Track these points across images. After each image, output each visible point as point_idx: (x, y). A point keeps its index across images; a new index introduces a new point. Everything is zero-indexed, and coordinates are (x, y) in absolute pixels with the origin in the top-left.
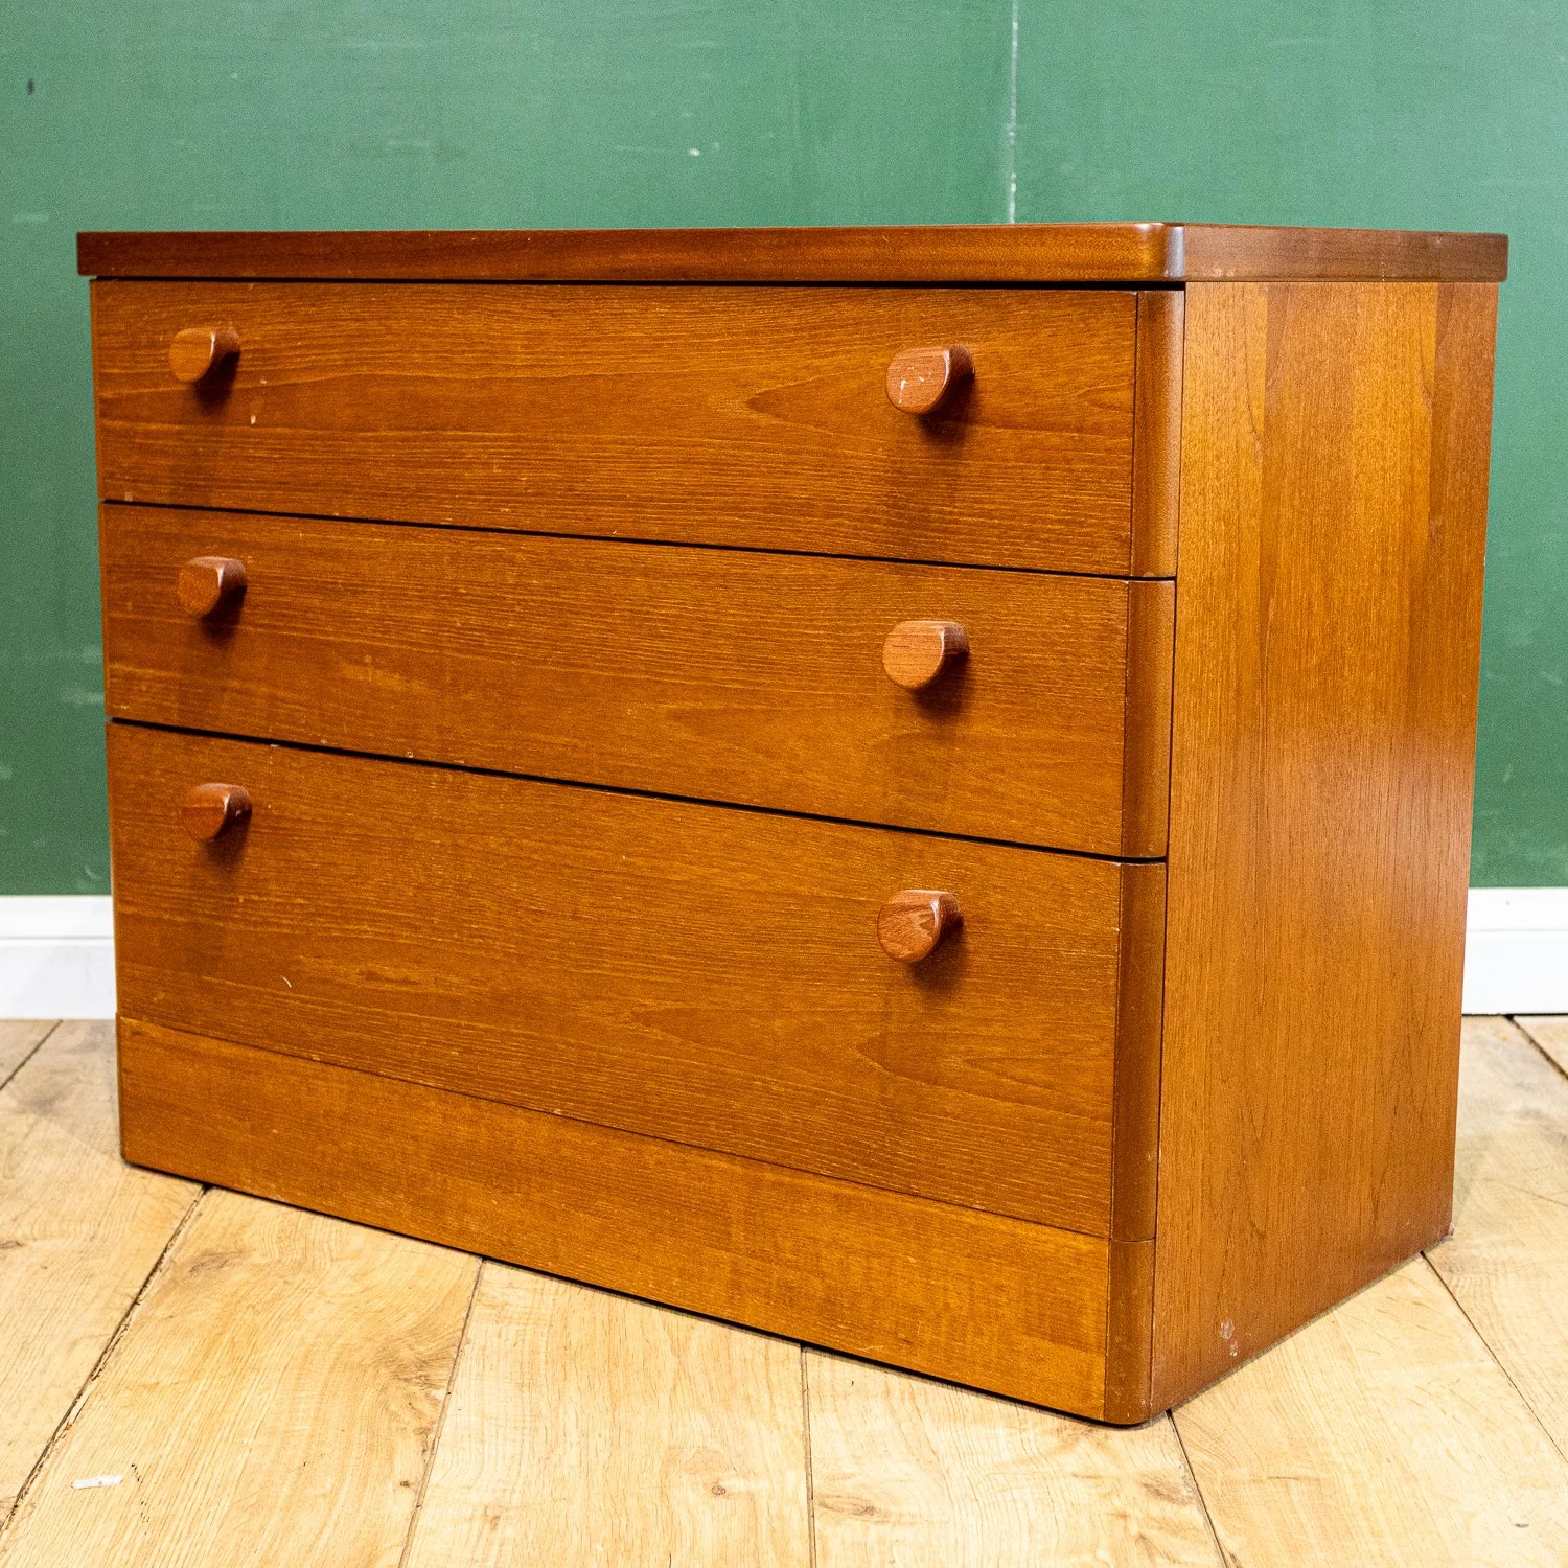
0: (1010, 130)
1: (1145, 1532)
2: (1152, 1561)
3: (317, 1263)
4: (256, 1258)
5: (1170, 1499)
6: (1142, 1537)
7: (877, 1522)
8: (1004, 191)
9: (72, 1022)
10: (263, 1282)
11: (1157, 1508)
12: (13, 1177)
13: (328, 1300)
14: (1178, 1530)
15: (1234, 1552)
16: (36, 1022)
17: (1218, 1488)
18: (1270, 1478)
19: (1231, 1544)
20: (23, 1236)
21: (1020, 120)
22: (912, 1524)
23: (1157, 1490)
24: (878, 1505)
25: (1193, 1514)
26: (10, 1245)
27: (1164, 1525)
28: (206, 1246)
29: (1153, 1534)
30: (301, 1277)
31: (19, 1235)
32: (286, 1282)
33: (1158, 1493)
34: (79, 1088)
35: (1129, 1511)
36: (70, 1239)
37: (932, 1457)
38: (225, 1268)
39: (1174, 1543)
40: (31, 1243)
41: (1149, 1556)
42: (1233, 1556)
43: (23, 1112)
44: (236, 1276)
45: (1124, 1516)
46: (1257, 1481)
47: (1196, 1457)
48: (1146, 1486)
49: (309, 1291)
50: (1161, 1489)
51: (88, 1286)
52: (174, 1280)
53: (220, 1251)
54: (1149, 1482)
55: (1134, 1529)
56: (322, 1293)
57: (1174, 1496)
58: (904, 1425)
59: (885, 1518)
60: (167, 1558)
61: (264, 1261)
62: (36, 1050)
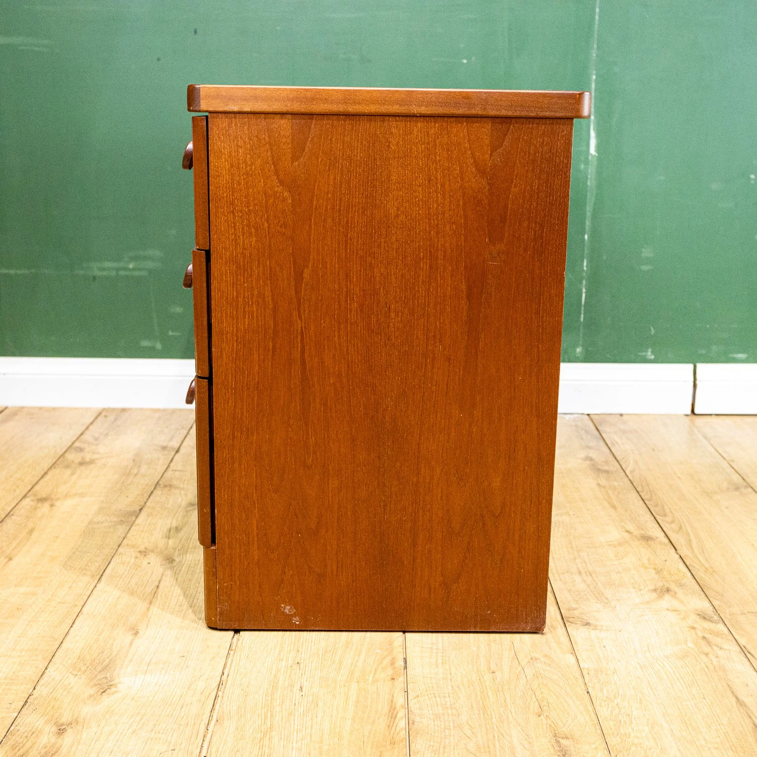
0: (594, 53)
1: (706, 635)
2: (712, 648)
5: (711, 621)
6: (704, 637)
7: (593, 629)
8: (590, 79)
11: (707, 625)
14: (717, 634)
15: (744, 645)
17: (728, 616)
18: (749, 612)
19: (742, 642)
21: (598, 48)
22: (607, 630)
23: (704, 617)
24: (591, 622)
25: (721, 627)
27: (711, 632)
29: (708, 636)
33: (705, 618)
35: (695, 626)
37: (606, 601)
39: (719, 640)
41: (710, 646)
42: (744, 647)
45: (694, 628)
46: (743, 614)
47: (715, 603)
48: (698, 615)
50: (705, 616)
54: (700, 613)
55: (700, 634)
57: (711, 619)
58: (591, 587)
59: (595, 628)
60: (307, 641)
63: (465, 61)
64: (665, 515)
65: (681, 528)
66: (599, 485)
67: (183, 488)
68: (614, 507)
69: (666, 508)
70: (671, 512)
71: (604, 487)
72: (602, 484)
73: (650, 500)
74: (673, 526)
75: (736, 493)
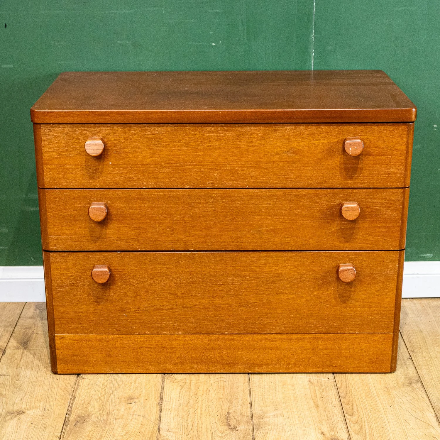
0: (313, 37)
3: (111, 420)
4: (93, 419)
8: (310, 56)
9: (30, 303)
10: (96, 430)
12: (18, 380)
13: (116, 438)
16: (18, 303)
20: (25, 408)
21: (315, 33)
26: (21, 412)
28: (78, 413)
30: (107, 428)
31: (23, 407)
32: (103, 430)
34: (34, 335)
36: (38, 409)
38: (85, 424)
40: (27, 412)
43: (18, 348)
44: (88, 427)
49: (110, 434)
51: (45, 432)
52: (70, 429)
53: (82, 415)
56: (114, 435)
61: (95, 420)
62: (19, 318)
63: (214, 44)
64: (352, 415)
65: (361, 429)
66: (310, 381)
67: (5, 395)
68: (317, 406)
69: (355, 406)
70: (357, 410)
71: (313, 383)
72: (312, 381)
73: (344, 398)
74: (356, 426)
75: (409, 388)
